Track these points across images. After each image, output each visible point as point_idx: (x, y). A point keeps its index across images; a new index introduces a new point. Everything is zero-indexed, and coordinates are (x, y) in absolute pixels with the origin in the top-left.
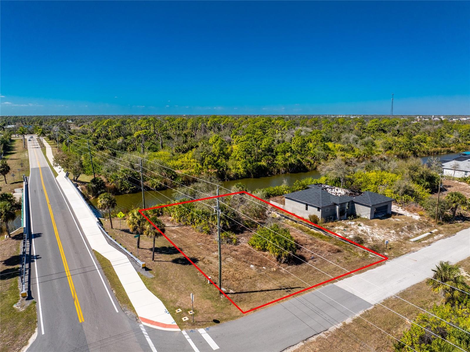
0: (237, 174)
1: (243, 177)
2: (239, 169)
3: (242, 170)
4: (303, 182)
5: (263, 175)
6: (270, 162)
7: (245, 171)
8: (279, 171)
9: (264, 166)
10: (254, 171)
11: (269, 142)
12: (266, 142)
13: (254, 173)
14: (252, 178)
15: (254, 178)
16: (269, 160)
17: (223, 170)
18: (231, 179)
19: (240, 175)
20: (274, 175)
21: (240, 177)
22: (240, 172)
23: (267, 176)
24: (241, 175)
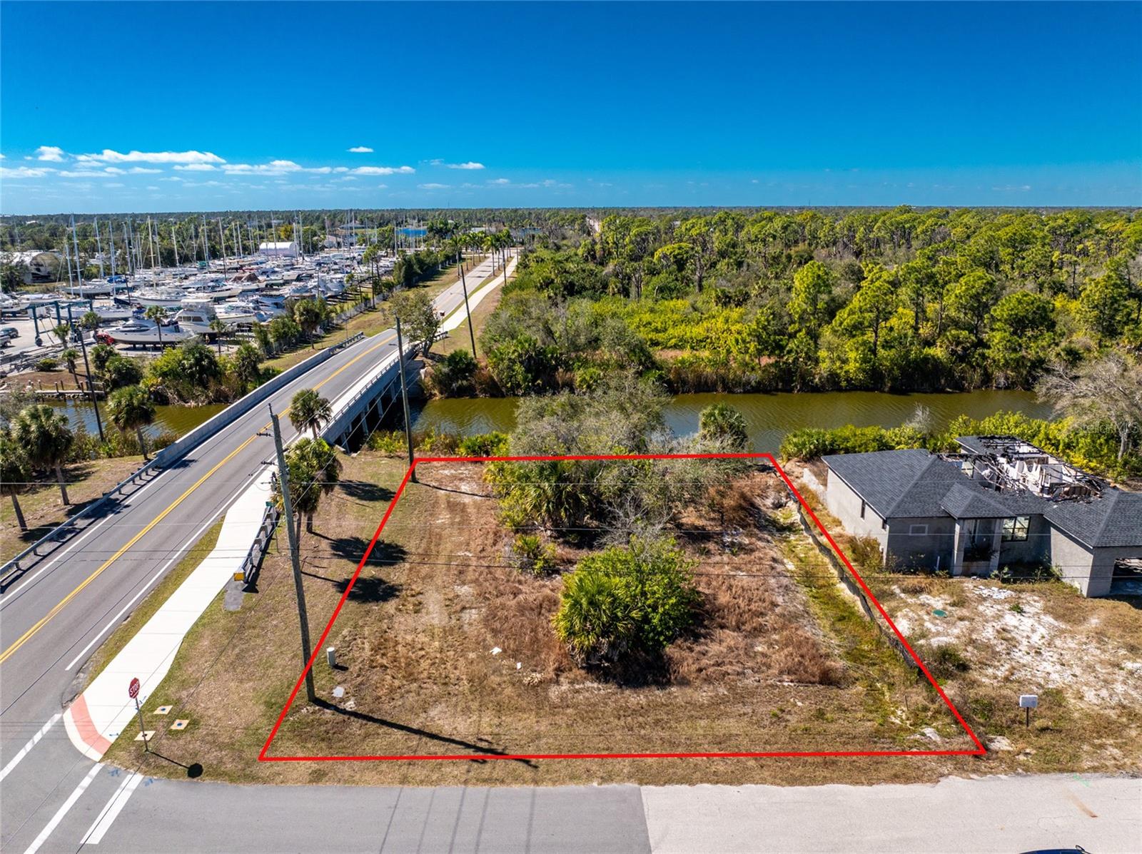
0: (838, 375)
1: (853, 387)
2: (845, 361)
3: (852, 367)
4: (988, 425)
5: (926, 386)
6: (959, 348)
7: (864, 371)
8: (987, 379)
9: (936, 361)
10: (896, 372)
11: (973, 287)
12: (964, 288)
13: (894, 379)
14: (883, 392)
16: (958, 343)
17: (796, 360)
18: (816, 389)
19: (846, 380)
20: (969, 392)
21: (844, 384)
22: (847, 372)
23: (939, 390)
24: (848, 380)
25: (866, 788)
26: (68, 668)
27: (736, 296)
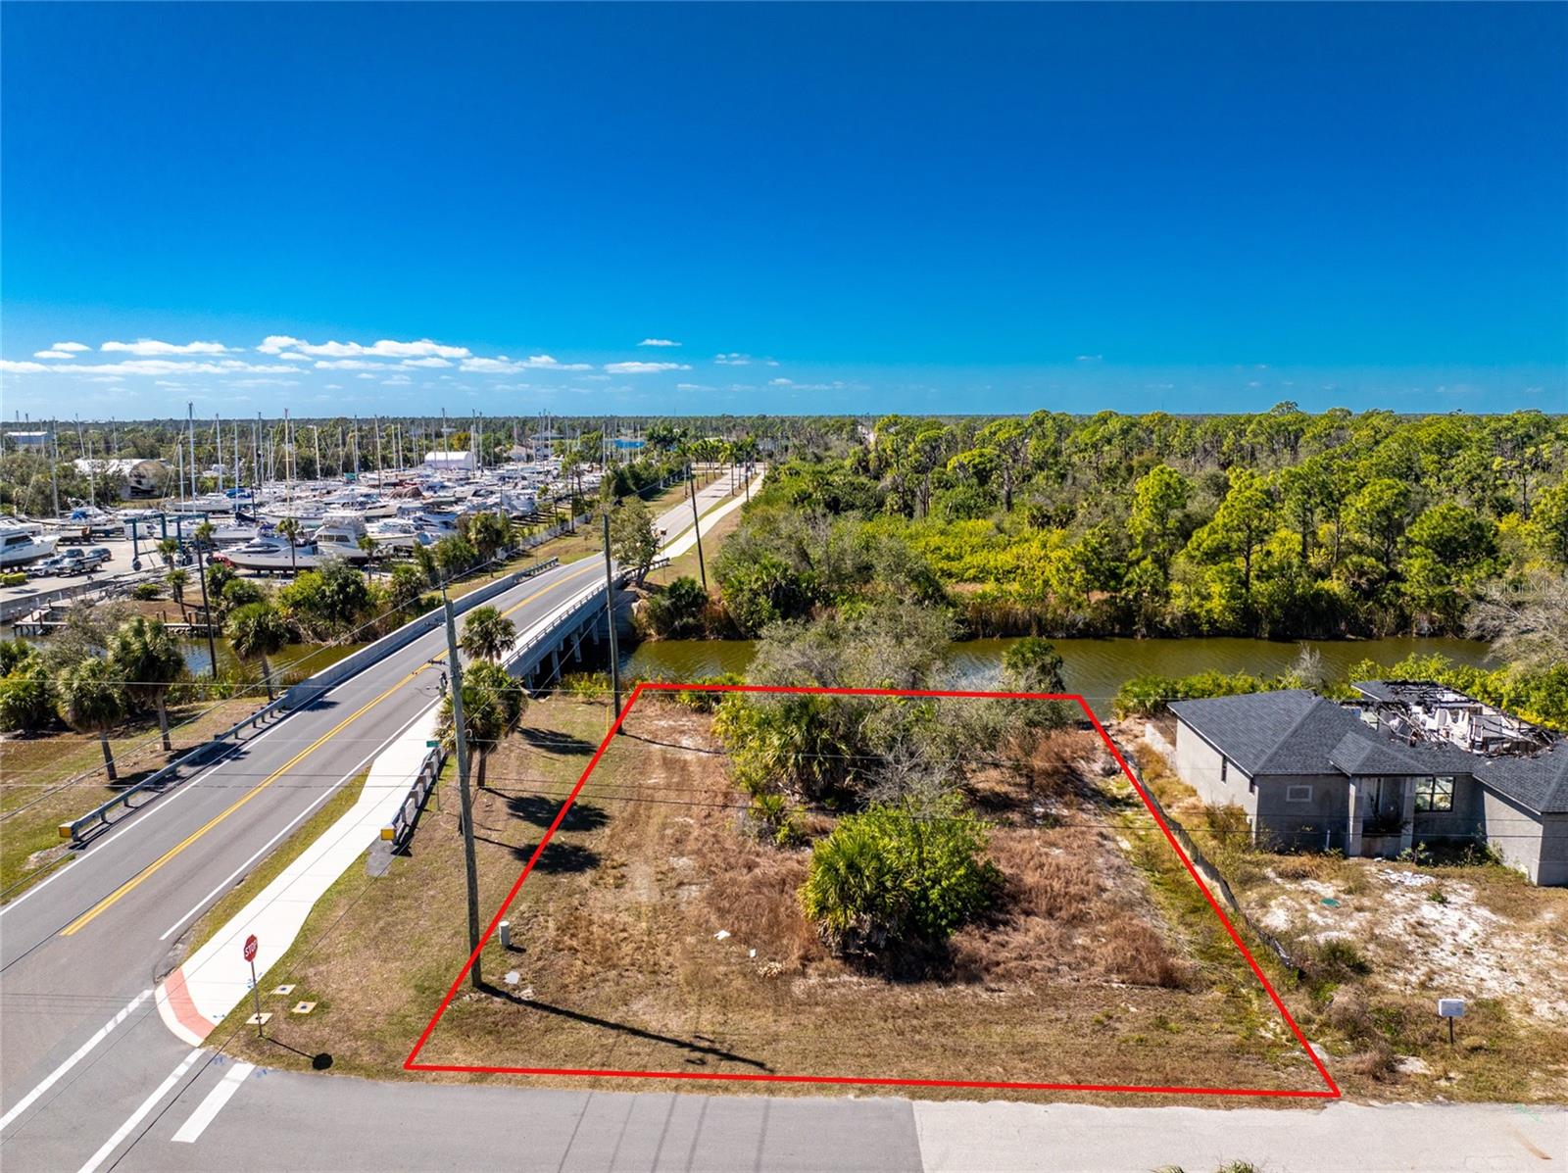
0: (1196, 616)
1: (1218, 632)
2: (1207, 597)
3: (1216, 605)
4: (1399, 671)
5: (1319, 631)
6: (1363, 580)
7: (1233, 610)
8: (1404, 623)
9: (1331, 597)
10: (1277, 612)
11: (1381, 499)
12: (1367, 500)
13: (1274, 622)
14: (1260, 638)
15: (1269, 639)
16: (1362, 574)
17: (1138, 595)
18: (1168, 634)
19: (1208, 622)
20: (1379, 638)
21: (1205, 628)
22: (1209, 611)
23: (1340, 637)
24: (1212, 622)
25: (1222, 1113)
26: (163, 938)
27: (1057, 515)
